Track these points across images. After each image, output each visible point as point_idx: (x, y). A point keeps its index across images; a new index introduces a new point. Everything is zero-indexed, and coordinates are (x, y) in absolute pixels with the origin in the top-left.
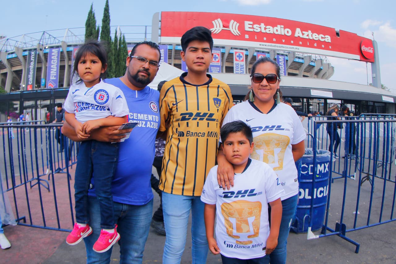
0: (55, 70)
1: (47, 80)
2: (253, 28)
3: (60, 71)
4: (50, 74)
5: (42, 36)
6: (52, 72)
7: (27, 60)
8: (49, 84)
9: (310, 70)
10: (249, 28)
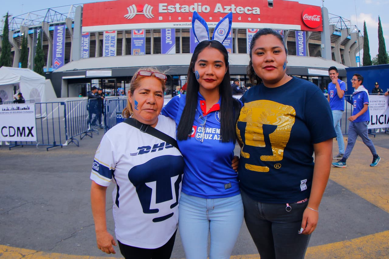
0: (61, 47)
1: (53, 58)
2: (167, 9)
3: (66, 48)
4: (55, 51)
5: (47, 13)
6: (57, 50)
7: (33, 38)
8: (55, 62)
9: (336, 40)
10: (163, 9)
